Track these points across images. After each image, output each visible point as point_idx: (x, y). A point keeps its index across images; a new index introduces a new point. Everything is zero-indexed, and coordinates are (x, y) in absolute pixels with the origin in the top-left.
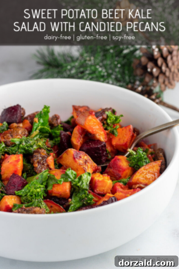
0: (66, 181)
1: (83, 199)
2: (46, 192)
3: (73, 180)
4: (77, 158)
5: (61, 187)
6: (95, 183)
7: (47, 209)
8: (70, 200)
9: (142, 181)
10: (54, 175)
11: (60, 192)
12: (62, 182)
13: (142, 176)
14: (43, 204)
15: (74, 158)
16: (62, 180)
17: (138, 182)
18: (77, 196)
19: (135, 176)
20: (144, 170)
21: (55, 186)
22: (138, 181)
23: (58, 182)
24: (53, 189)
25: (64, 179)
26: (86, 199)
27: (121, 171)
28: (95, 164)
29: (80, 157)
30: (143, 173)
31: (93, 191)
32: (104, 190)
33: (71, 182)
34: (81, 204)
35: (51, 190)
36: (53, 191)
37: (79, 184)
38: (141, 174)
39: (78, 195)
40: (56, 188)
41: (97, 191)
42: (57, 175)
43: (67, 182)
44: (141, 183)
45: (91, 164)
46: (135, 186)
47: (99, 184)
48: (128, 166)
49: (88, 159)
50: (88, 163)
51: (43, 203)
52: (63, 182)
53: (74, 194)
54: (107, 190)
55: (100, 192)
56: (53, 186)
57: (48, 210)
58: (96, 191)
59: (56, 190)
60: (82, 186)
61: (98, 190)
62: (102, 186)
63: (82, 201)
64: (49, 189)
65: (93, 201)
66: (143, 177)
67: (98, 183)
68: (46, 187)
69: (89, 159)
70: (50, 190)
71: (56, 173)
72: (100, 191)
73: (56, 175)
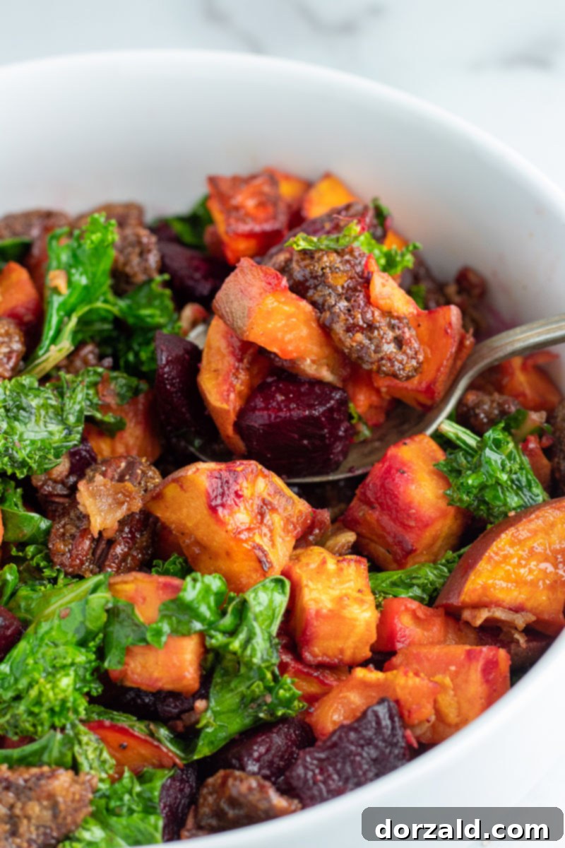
0: (178, 632)
1: (254, 700)
2: (101, 675)
3: (211, 625)
4: (223, 505)
5: (161, 656)
6: (307, 624)
7: (104, 762)
8: (200, 704)
9: (500, 595)
10: (132, 602)
11: (157, 680)
12: (164, 639)
13: (502, 573)
14: (87, 744)
15: (213, 510)
16: (166, 628)
17: (486, 599)
18: (232, 690)
19: (472, 577)
20: (512, 544)
21: (136, 650)
22: (487, 596)
23: (149, 637)
24: (127, 664)
25: (171, 625)
26: (269, 699)
27: (411, 527)
28: (303, 506)
29: (238, 495)
30: (506, 558)
31: (299, 658)
32: (342, 651)
33: (202, 635)
34: (248, 721)
35: (119, 668)
36: (129, 672)
37: (236, 645)
38: (498, 564)
39: (233, 685)
40: (139, 659)
41: (315, 656)
42: (144, 599)
43: (187, 634)
44: (498, 604)
45: (285, 509)
46: (475, 617)
47: (321, 629)
48: (442, 504)
49: (272, 490)
50: (274, 510)
51: (84, 739)
52: (169, 636)
53: (217, 679)
54: (356, 648)
55: (327, 660)
56: (128, 651)
57: (107, 766)
58: (308, 656)
59: (139, 670)
60: (248, 652)
61: (316, 650)
62: (336, 637)
63: (254, 705)
64: (110, 664)
65: (296, 703)
66: (507, 578)
67: (315, 623)
68: (101, 653)
69: (278, 492)
70: (114, 671)
71: (136, 590)
72: (325, 654)
73: (141, 600)
